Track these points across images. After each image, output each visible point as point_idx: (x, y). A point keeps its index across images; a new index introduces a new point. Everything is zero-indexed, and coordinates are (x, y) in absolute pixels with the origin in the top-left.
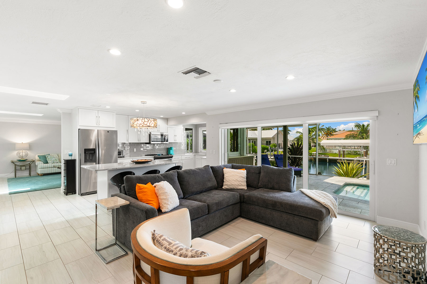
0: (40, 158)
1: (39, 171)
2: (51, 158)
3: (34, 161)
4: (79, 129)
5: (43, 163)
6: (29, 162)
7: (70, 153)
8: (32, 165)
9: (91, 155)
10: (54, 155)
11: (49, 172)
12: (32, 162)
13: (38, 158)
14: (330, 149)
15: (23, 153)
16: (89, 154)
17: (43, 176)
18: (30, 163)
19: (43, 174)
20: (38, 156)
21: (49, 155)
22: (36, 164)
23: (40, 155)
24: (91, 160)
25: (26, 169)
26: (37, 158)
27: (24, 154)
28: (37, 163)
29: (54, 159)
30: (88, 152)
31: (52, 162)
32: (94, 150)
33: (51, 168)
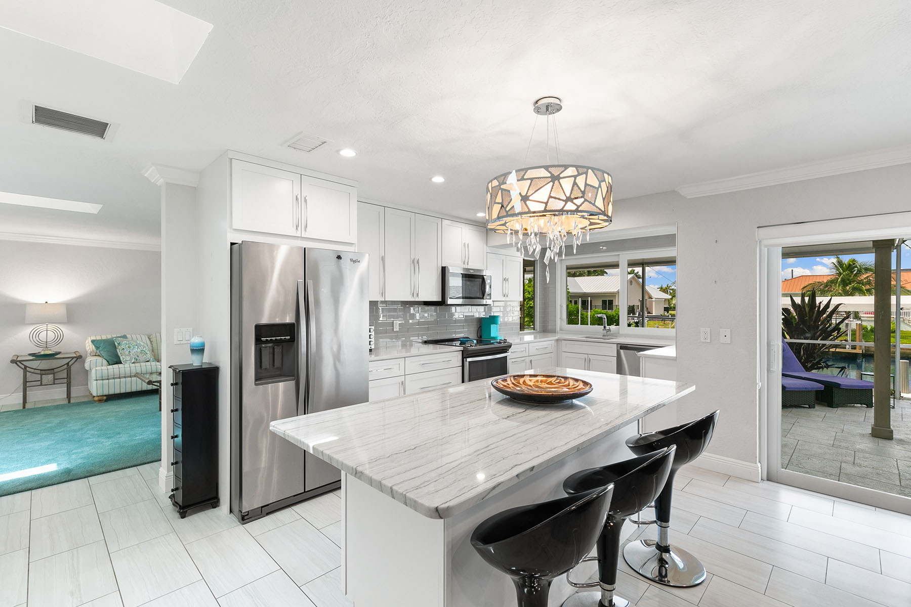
0: (97, 348)
1: (96, 388)
2: (129, 347)
3: (80, 357)
4: (232, 244)
5: (105, 362)
6: (67, 361)
7: (196, 340)
8: (75, 368)
9: (278, 350)
10: (139, 337)
11: (123, 391)
12: (75, 359)
13: (93, 346)
15: (48, 333)
16: (270, 345)
17: (106, 404)
18: (70, 364)
19: (105, 396)
20: (93, 341)
21: (125, 337)
22: (87, 366)
23: (99, 338)
24: (277, 368)
25: (56, 381)
26: (90, 347)
27: (51, 336)
28: (90, 362)
29: (139, 350)
30: (269, 339)
31: (131, 360)
32: (291, 330)
33: (128, 377)
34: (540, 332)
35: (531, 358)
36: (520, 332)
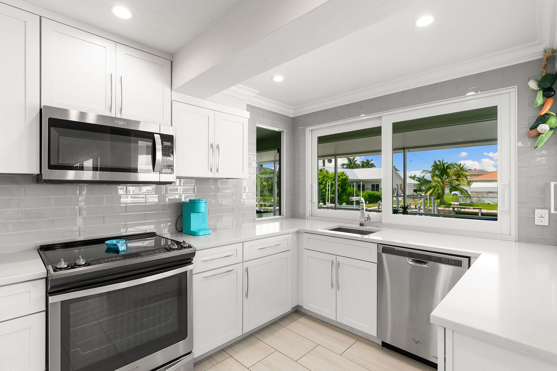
14: (478, 197)
34: (288, 218)
35: (246, 265)
36: (257, 219)
